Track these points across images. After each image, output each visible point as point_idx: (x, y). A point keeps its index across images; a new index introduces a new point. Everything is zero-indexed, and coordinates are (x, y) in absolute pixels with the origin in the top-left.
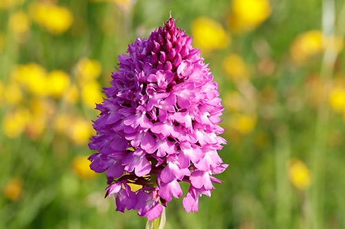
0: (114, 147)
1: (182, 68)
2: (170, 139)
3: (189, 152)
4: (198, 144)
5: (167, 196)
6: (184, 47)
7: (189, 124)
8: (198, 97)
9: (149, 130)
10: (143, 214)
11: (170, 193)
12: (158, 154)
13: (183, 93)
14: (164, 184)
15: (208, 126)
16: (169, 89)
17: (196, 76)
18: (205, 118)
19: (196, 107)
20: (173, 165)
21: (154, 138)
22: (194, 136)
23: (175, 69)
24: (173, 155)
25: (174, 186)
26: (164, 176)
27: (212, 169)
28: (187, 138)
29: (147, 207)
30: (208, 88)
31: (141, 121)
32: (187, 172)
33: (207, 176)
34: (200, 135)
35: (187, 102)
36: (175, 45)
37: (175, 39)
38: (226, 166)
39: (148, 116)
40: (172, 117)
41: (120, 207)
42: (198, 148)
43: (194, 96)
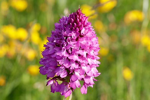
0: (51, 64)
1: (83, 31)
2: (77, 62)
3: (84, 68)
4: (88, 64)
5: (74, 87)
6: (84, 21)
7: (85, 56)
8: (90, 43)
9: (67, 58)
10: (63, 94)
11: (75, 85)
12: (71, 68)
13: (83, 42)
14: (73, 82)
15: (93, 56)
16: (77, 40)
17: (89, 34)
18: (92, 53)
19: (88, 48)
20: (77, 73)
21: (69, 61)
22: (87, 61)
23: (80, 31)
24: (78, 69)
25: (77, 82)
26: (73, 78)
27: (94, 75)
28: (84, 61)
29: (65, 91)
30: (94, 40)
31: (64, 53)
32: (83, 76)
33: (92, 78)
34: (90, 61)
35: (84, 46)
36: (81, 21)
37: (81, 18)
38: (100, 74)
39: (67, 51)
40: (78, 52)
41: (53, 91)
42: (88, 66)
43: (88, 43)
